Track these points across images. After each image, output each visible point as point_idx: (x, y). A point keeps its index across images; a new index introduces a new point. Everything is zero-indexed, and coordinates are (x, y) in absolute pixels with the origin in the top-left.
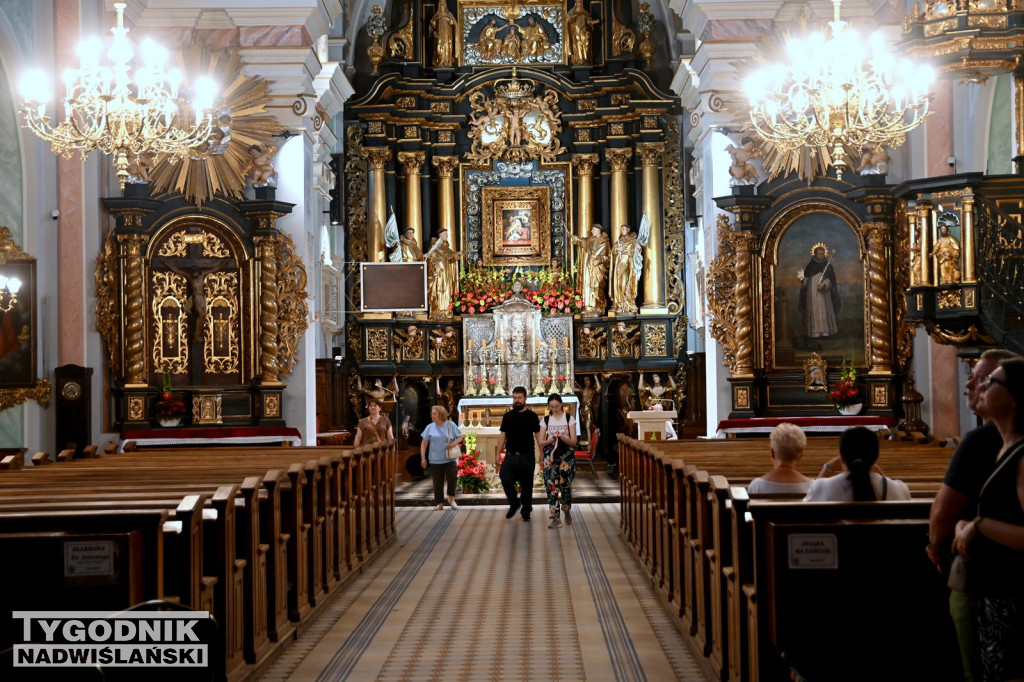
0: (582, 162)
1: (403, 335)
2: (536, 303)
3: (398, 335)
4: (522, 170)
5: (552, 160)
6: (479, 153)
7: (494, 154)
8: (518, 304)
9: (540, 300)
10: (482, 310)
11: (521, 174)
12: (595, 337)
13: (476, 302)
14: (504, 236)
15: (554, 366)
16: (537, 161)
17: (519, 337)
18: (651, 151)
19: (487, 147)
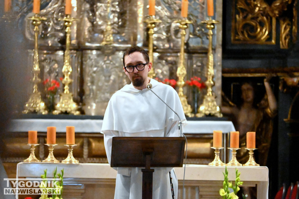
15: (183, 55)
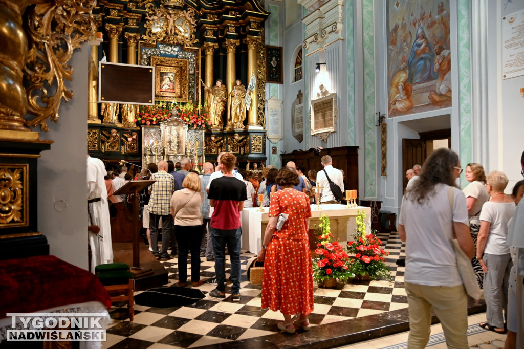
0: (209, 47)
1: (107, 135)
2: (186, 121)
3: (104, 135)
4: (172, 50)
5: (191, 46)
6: (150, 36)
7: (159, 38)
8: (176, 121)
9: (187, 120)
10: (154, 123)
11: (172, 52)
12: (217, 142)
13: (151, 118)
14: (160, 86)
16: (181, 46)
17: (175, 141)
18: (254, 41)
19: (155, 34)
